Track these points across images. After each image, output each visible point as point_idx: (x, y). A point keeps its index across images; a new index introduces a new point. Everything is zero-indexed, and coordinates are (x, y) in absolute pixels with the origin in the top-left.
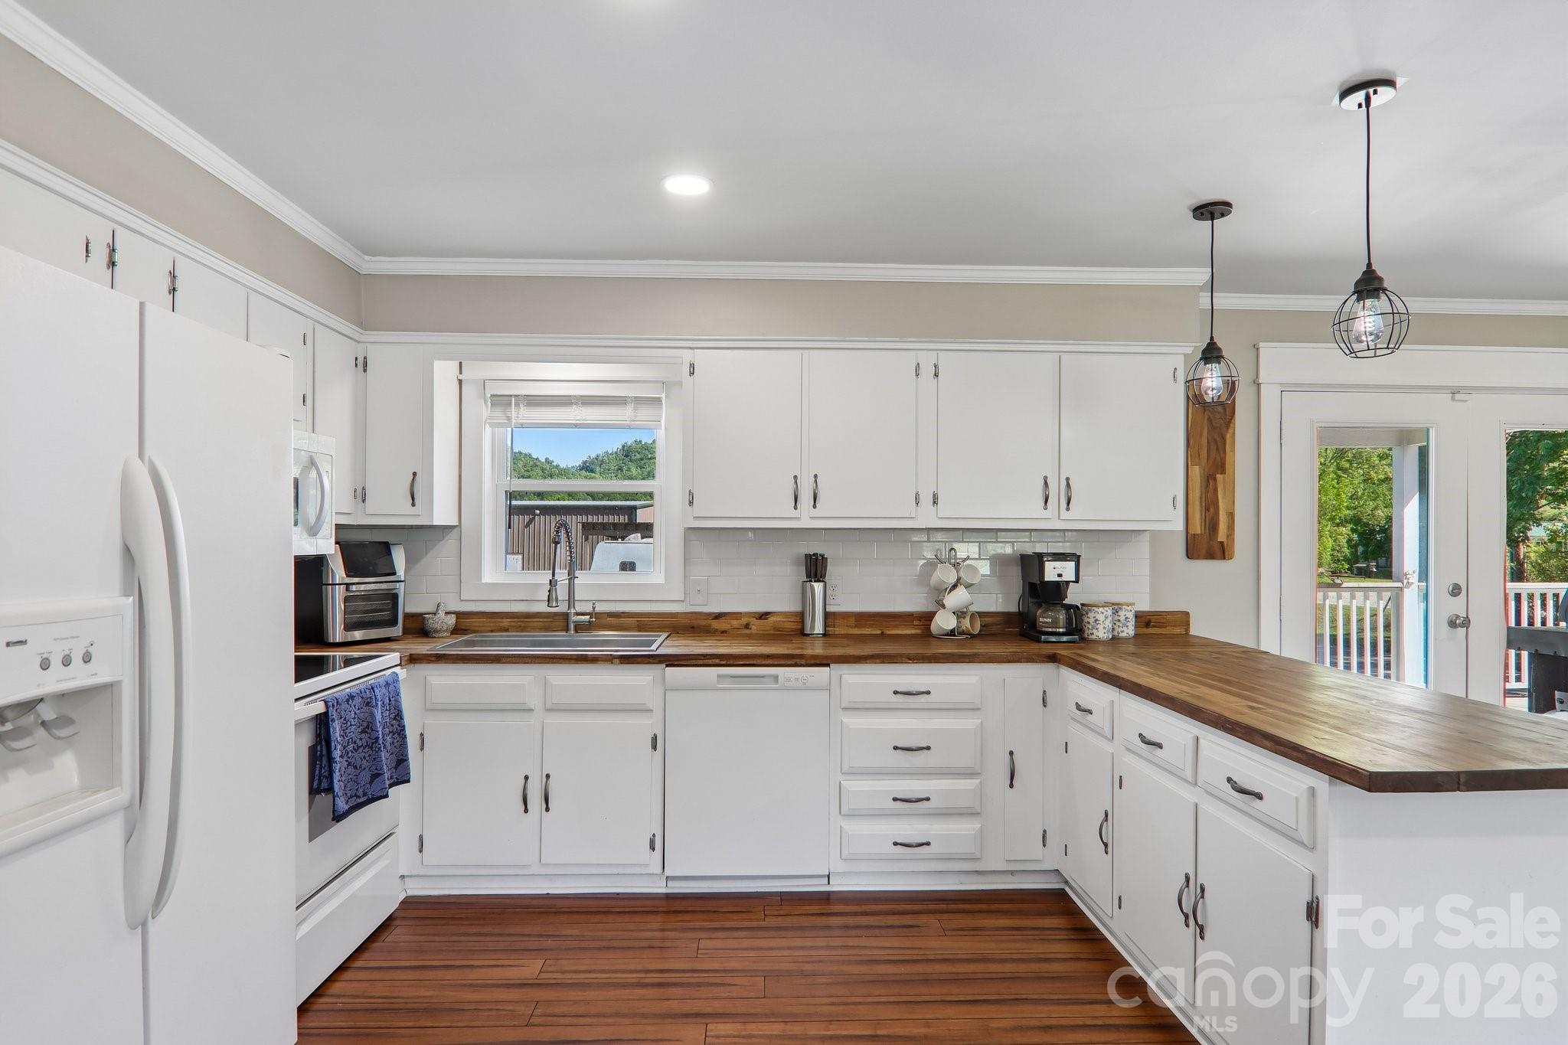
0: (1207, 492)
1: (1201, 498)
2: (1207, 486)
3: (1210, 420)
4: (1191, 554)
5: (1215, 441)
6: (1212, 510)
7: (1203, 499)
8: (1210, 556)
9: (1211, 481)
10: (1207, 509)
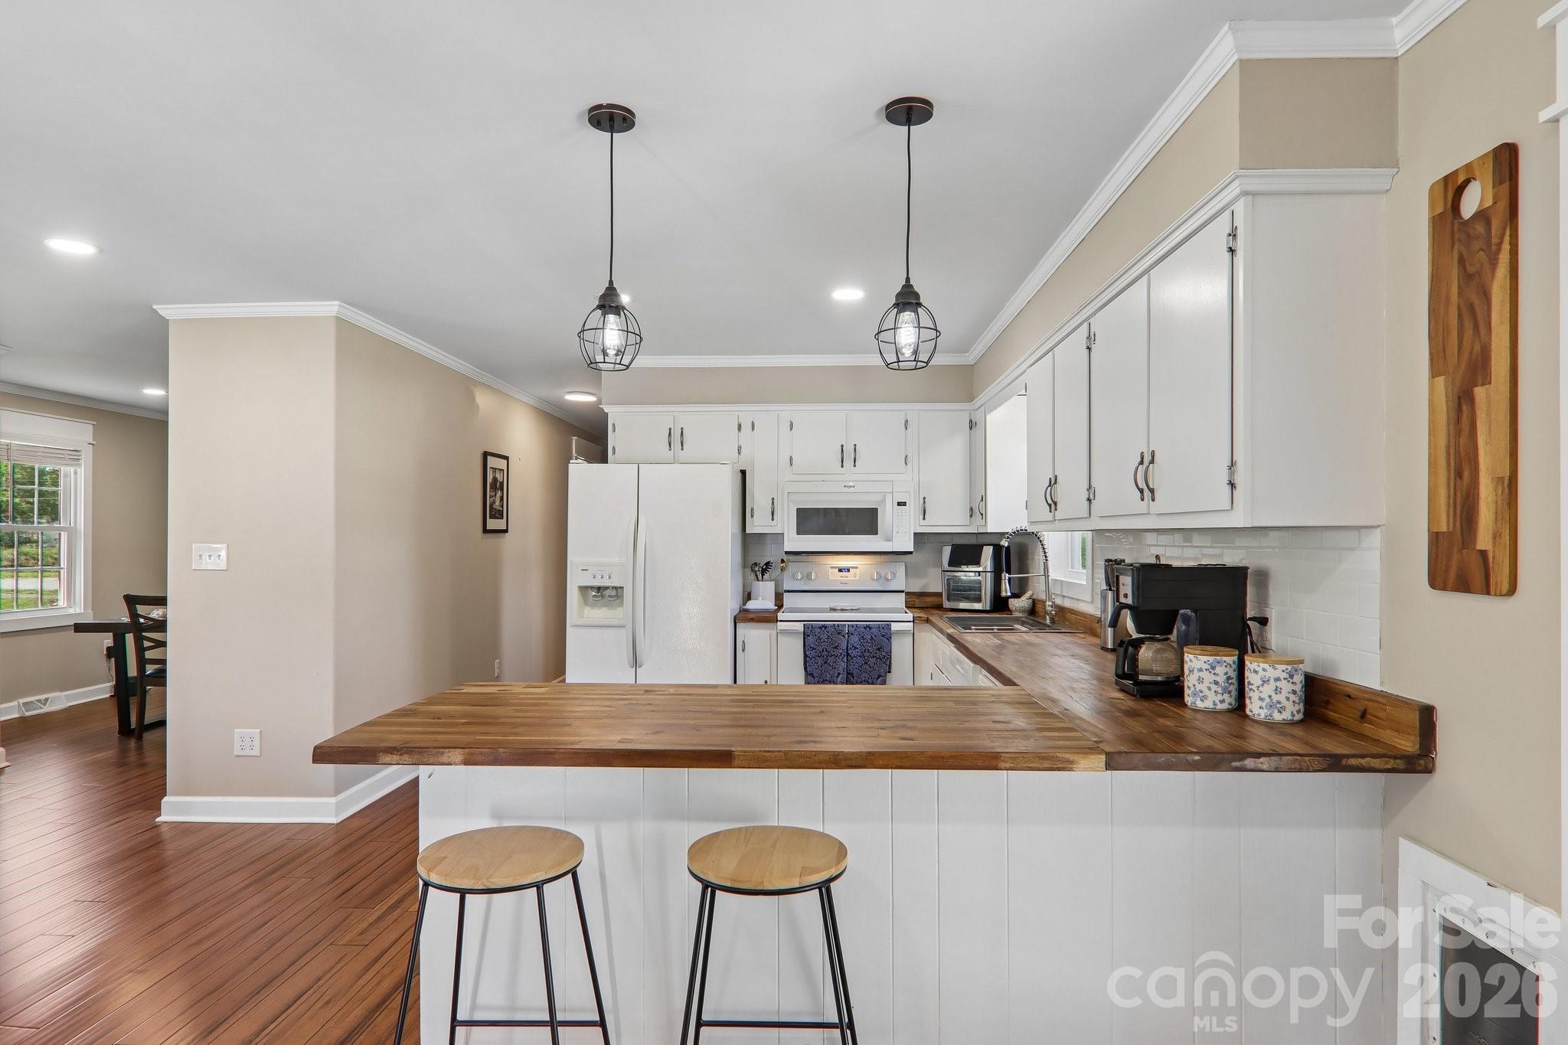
0: (1458, 433)
1: (1448, 448)
2: (1458, 420)
3: (1462, 261)
4: (1438, 579)
5: (1472, 308)
6: (1466, 474)
7: (1452, 451)
8: (1463, 585)
9: (1464, 408)
10: (1459, 474)
